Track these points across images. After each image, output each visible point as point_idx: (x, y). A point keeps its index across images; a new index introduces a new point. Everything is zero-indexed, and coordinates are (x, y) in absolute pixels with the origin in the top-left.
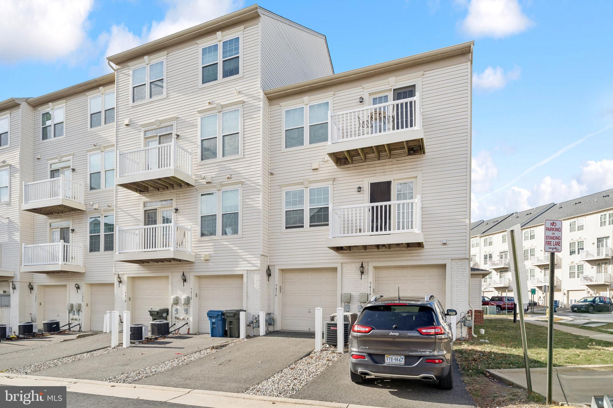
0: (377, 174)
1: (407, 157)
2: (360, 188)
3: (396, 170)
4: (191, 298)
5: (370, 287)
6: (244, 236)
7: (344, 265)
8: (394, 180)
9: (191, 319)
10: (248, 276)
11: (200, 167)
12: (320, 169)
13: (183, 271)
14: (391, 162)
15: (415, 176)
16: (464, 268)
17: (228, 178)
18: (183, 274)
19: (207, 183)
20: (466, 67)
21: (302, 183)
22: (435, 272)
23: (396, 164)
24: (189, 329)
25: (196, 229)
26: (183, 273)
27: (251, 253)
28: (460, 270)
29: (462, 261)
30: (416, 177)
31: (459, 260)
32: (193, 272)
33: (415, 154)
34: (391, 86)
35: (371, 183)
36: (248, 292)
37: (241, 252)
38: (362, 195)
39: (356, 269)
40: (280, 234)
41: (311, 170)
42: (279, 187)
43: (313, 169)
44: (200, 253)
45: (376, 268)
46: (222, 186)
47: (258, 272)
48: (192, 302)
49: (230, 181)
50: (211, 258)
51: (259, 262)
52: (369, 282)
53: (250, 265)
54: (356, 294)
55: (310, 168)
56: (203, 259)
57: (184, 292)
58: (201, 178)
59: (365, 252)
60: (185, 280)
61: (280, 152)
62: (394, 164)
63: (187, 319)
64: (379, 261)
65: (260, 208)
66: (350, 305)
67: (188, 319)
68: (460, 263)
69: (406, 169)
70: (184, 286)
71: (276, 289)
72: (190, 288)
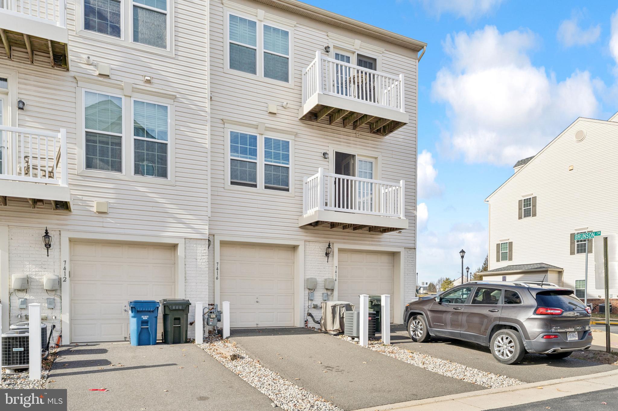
0: (342, 143)
1: (369, 134)
2: (324, 154)
3: (360, 145)
4: (63, 280)
5: (336, 272)
6: (178, 183)
7: (307, 243)
8: (358, 155)
9: (65, 318)
10: (187, 248)
11: (81, 40)
12: (278, 115)
13: (45, 226)
14: (355, 135)
15: (377, 156)
16: (412, 257)
17: (148, 82)
18: (47, 232)
19: (100, 75)
20: (414, 63)
21: (256, 127)
22: (385, 259)
23: (359, 138)
24: (61, 336)
25: (75, 152)
26: (46, 230)
27: (192, 212)
28: (410, 259)
29: (411, 250)
30: (376, 158)
31: (409, 249)
32: (69, 230)
33: (378, 133)
34: (355, 49)
35: (336, 152)
36: (187, 272)
37: (172, 209)
38: (326, 163)
39: (320, 250)
40: (222, 190)
41: (266, 113)
42: (221, 121)
43: (270, 113)
44: (85, 198)
45: (340, 250)
46: (135, 90)
47: (203, 242)
48: (66, 286)
49: (148, 87)
50: (111, 210)
51: (207, 227)
52: (335, 266)
53: (189, 230)
54: (320, 280)
55: (265, 109)
56: (95, 209)
57: (44, 267)
58: (88, 61)
59: (330, 231)
60: (48, 246)
61: (221, 70)
62: (357, 138)
63: (54, 317)
64: (344, 243)
65: (207, 146)
66: (315, 292)
67: (55, 317)
68: (409, 252)
69: (368, 147)
70: (48, 256)
71: (217, 269)
72: (62, 260)
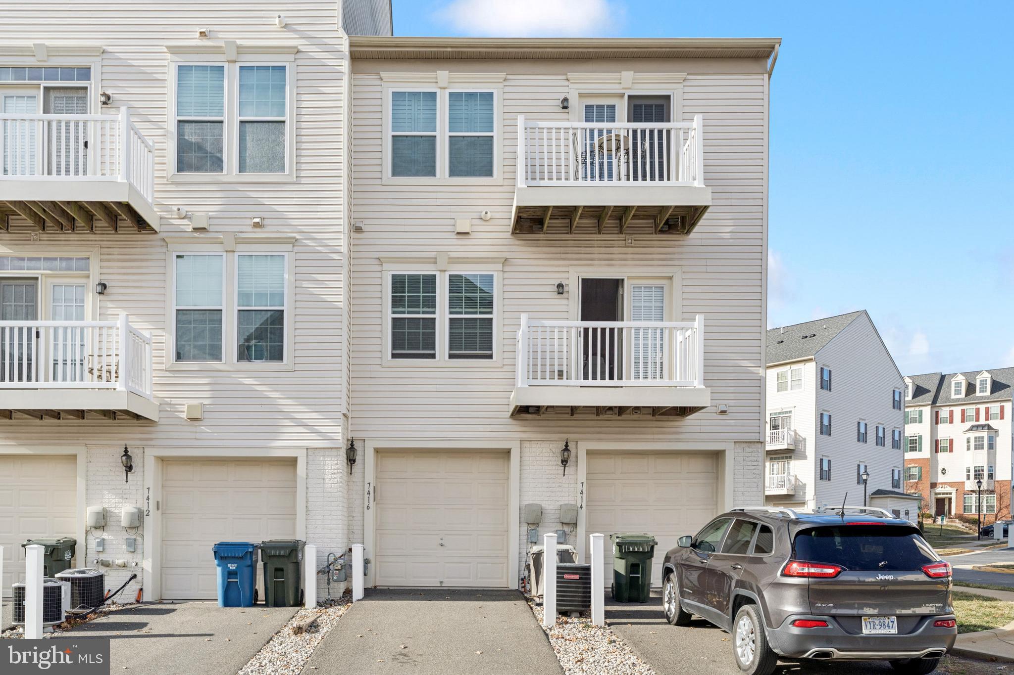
0: (596, 262)
1: (654, 236)
2: (560, 286)
3: (633, 260)
4: (146, 513)
5: (582, 493)
6: (297, 367)
7: (527, 444)
8: (629, 278)
9: (147, 565)
10: (310, 462)
11: (173, 188)
12: (473, 235)
13: (124, 443)
14: (624, 242)
15: (670, 275)
16: (755, 459)
17: (256, 225)
18: (126, 451)
19: (196, 229)
20: (760, 82)
21: (434, 261)
22: (698, 465)
23: (632, 247)
24: (141, 590)
25: (163, 339)
26: (126, 448)
27: (318, 408)
28: (749, 463)
29: (753, 446)
30: (671, 278)
31: (747, 444)
32: (153, 446)
33: (671, 232)
34: (624, 89)
35: (583, 279)
36: (310, 499)
37: (288, 405)
38: (565, 302)
39: (551, 454)
40: (378, 368)
41: (453, 235)
42: (377, 262)
43: (458, 233)
44: (174, 401)
45: (590, 453)
46: (239, 241)
47: (334, 452)
48: (149, 521)
49: (259, 234)
50: (206, 415)
51: (339, 429)
52: (579, 482)
53: (313, 436)
54: (551, 507)
55: (450, 228)
56: (184, 416)
57: (125, 496)
58: (179, 214)
59: (571, 420)
60: (129, 468)
61: (380, 182)
62: (628, 247)
63: (134, 564)
64: (600, 440)
65: (341, 305)
66: (539, 529)
67: (137, 565)
68: (748, 450)
69: (652, 260)
70: (127, 482)
71: (369, 493)
72: (146, 487)
